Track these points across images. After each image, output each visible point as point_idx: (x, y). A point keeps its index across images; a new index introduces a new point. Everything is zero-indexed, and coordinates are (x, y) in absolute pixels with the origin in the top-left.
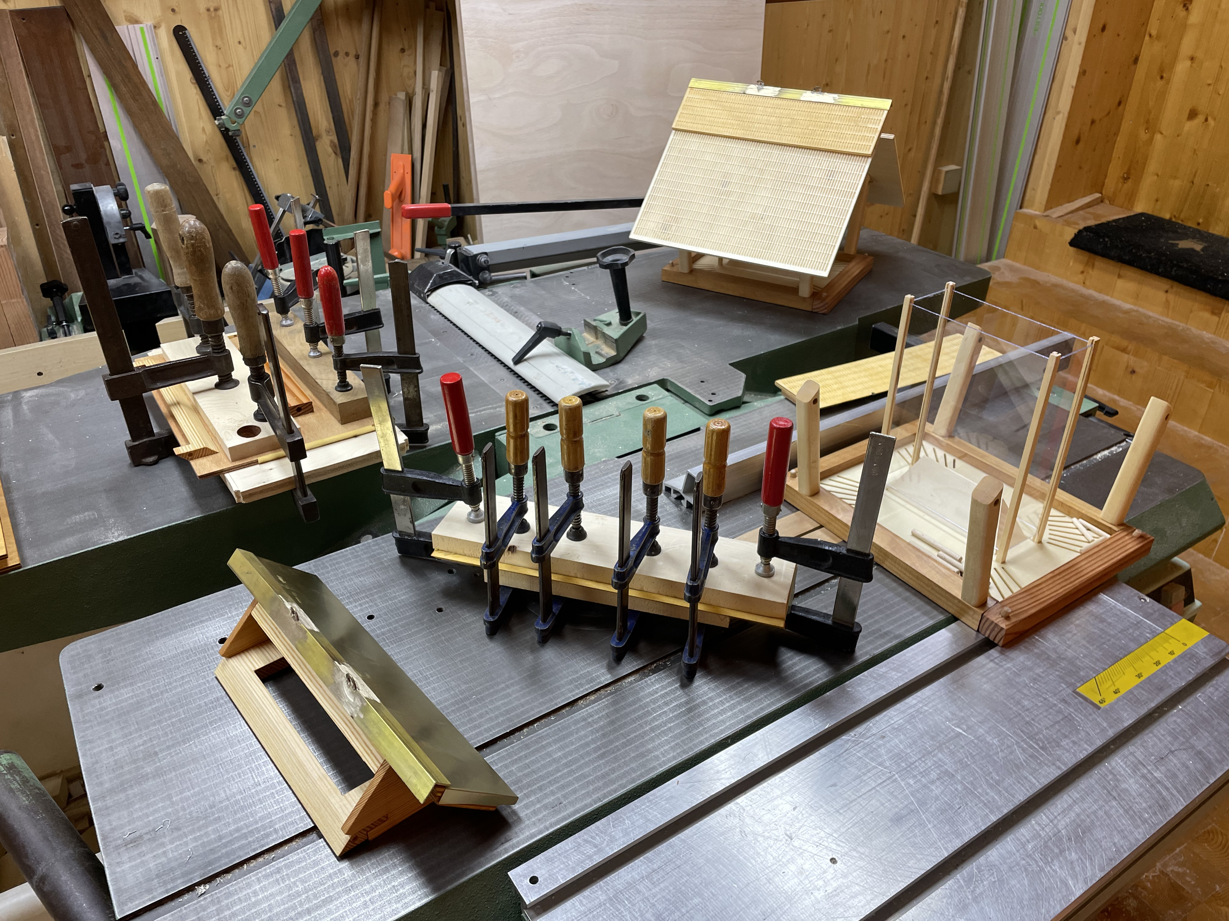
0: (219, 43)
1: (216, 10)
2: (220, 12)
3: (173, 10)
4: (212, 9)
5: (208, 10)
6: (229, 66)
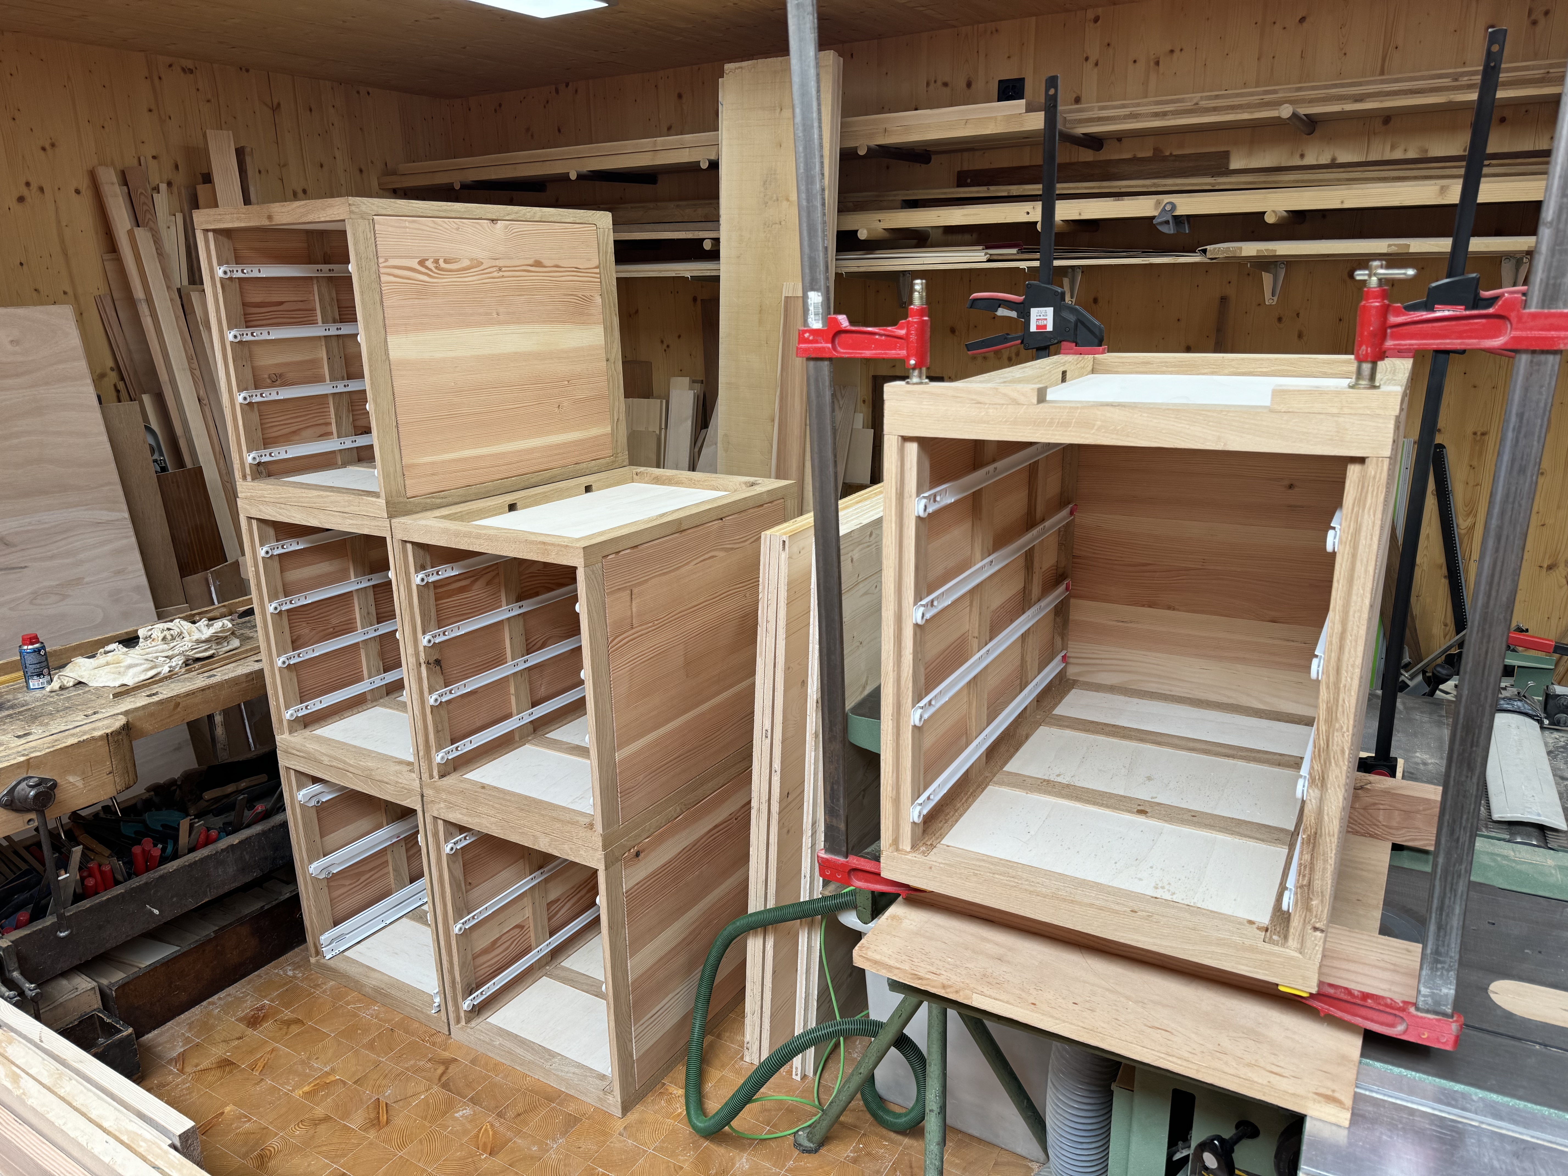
0: (1475, 463)
1: (1483, 434)
2: (1487, 437)
4: (1479, 433)
5: (1475, 433)
6: (1477, 485)
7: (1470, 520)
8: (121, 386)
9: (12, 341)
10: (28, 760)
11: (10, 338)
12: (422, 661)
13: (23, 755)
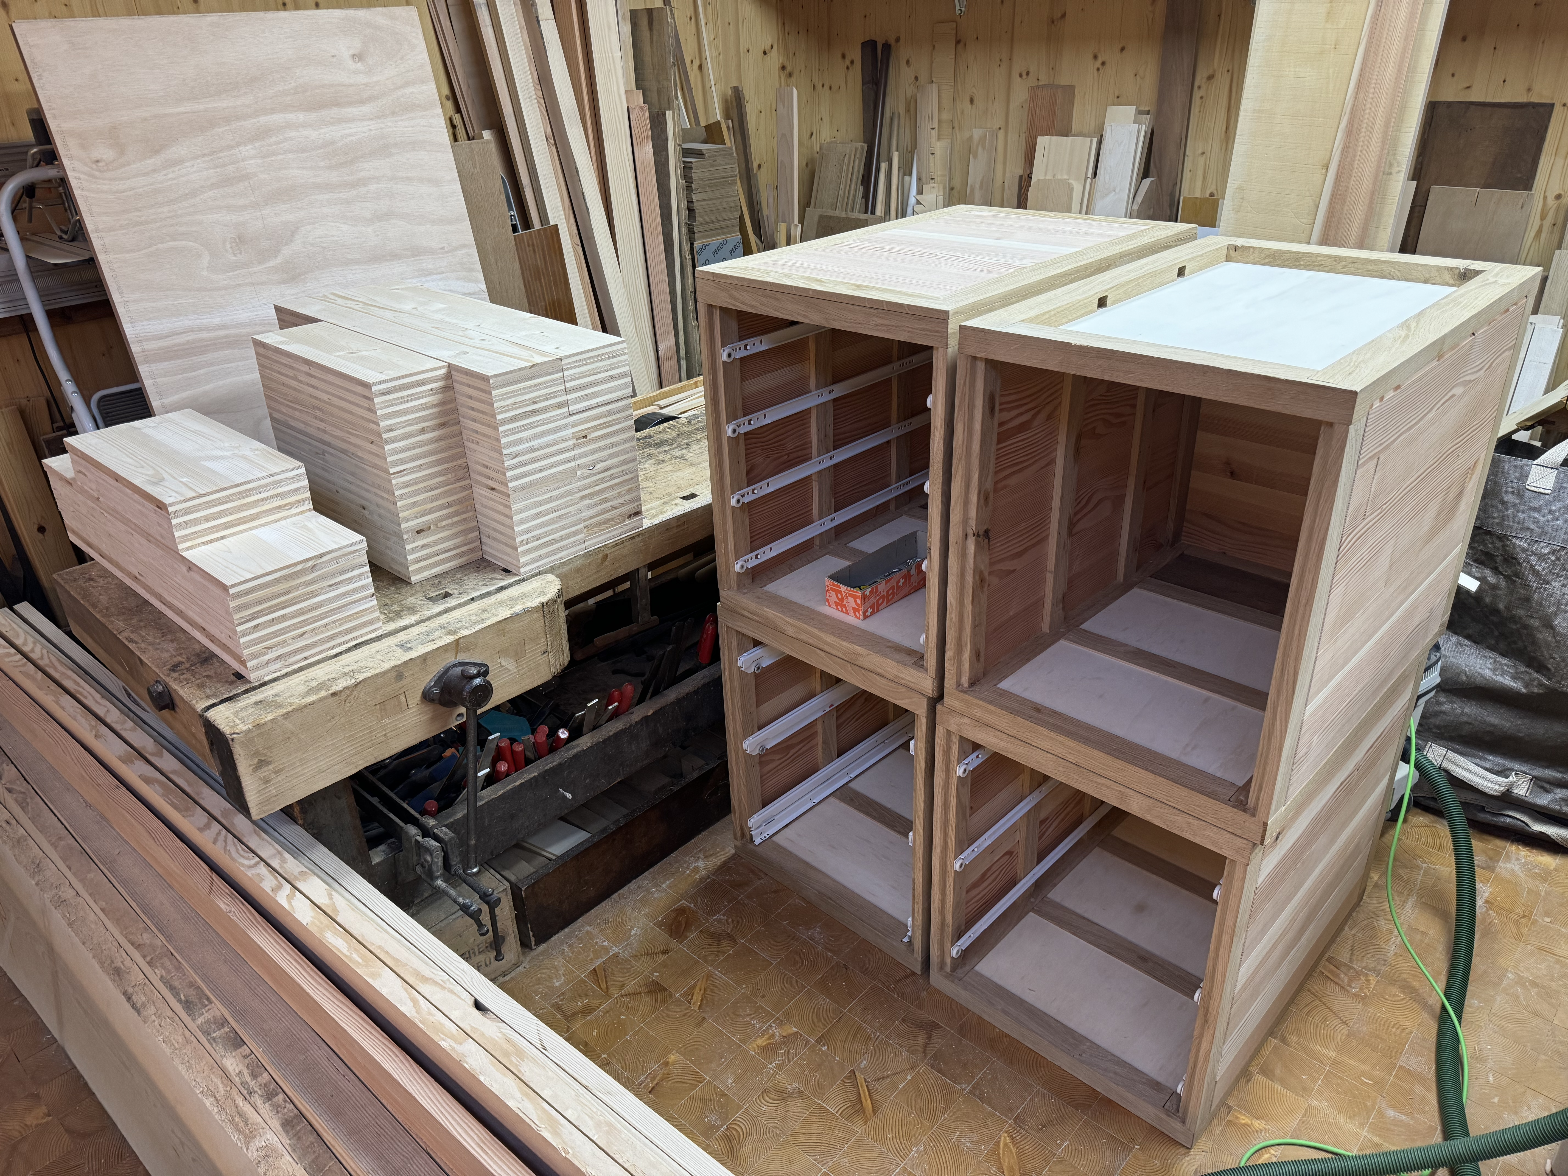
8: (457, 119)
9: (353, 55)
10: (457, 640)
11: (352, 52)
12: (970, 532)
13: (450, 633)
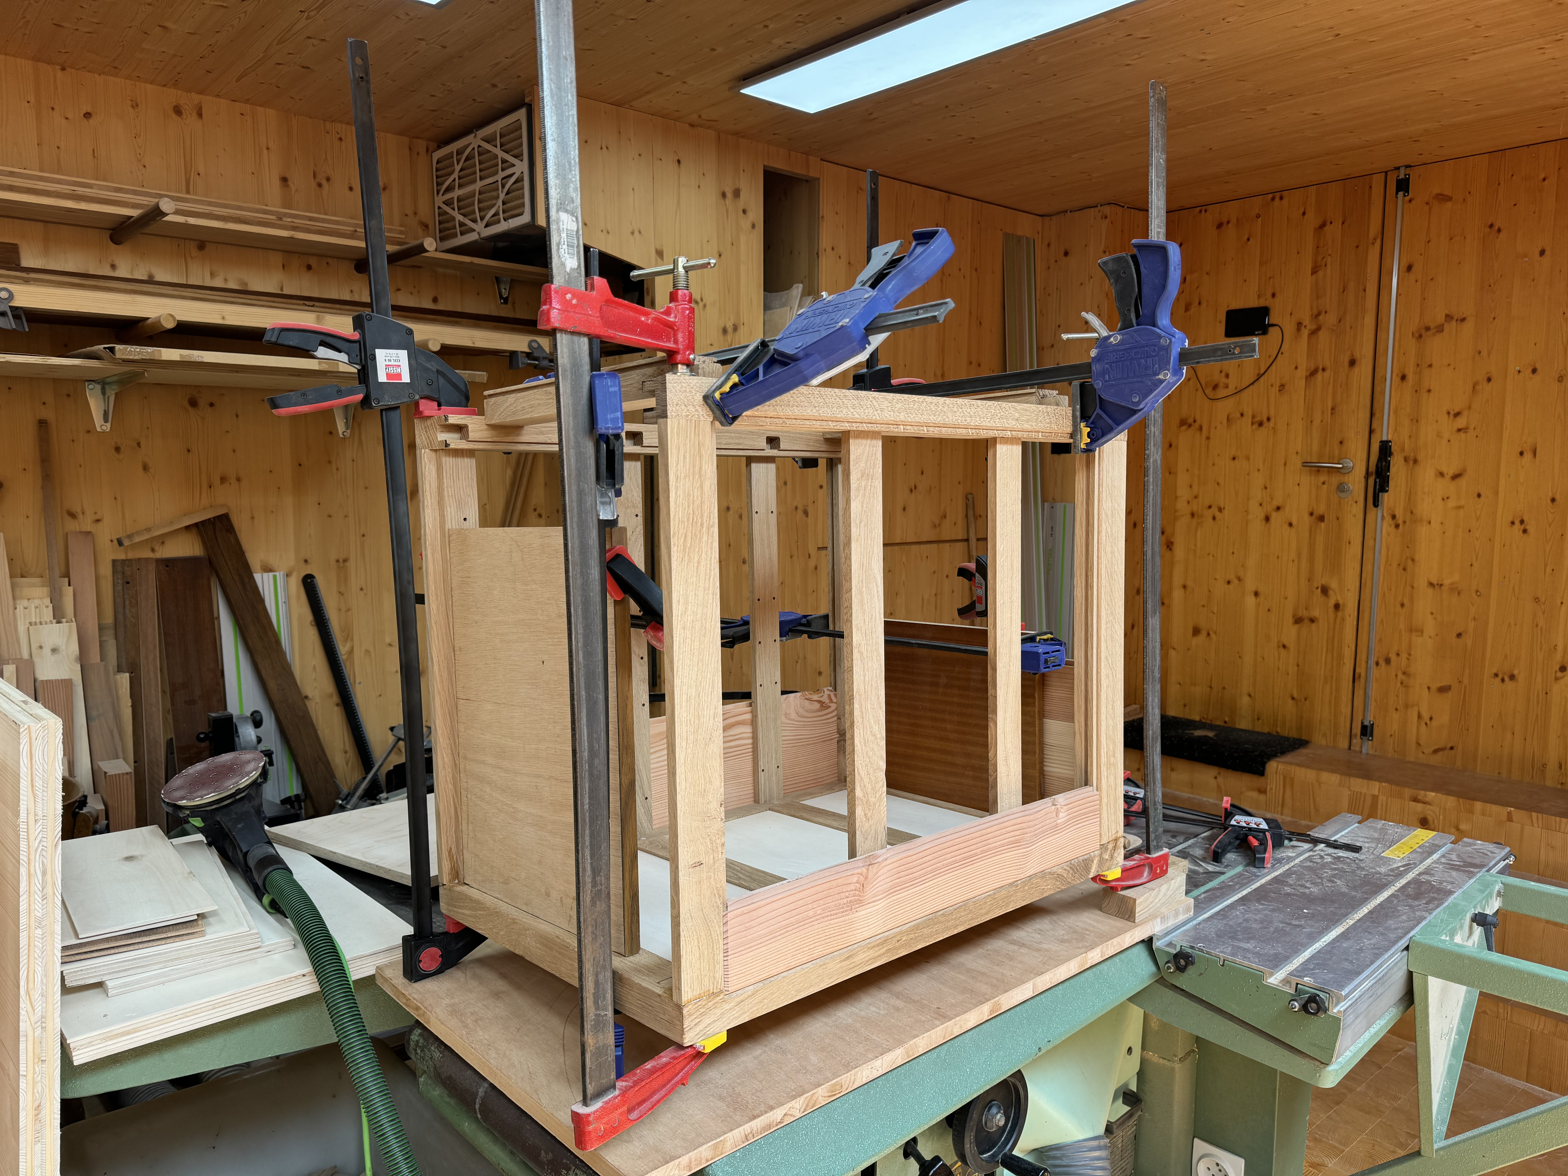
0: (342, 589)
1: (345, 561)
2: (348, 564)
3: (306, 561)
4: (341, 560)
5: (338, 561)
6: (348, 610)
7: (348, 645)
